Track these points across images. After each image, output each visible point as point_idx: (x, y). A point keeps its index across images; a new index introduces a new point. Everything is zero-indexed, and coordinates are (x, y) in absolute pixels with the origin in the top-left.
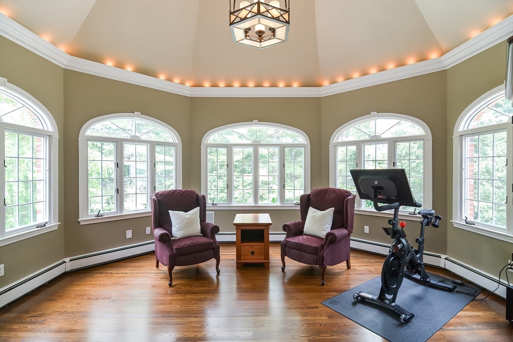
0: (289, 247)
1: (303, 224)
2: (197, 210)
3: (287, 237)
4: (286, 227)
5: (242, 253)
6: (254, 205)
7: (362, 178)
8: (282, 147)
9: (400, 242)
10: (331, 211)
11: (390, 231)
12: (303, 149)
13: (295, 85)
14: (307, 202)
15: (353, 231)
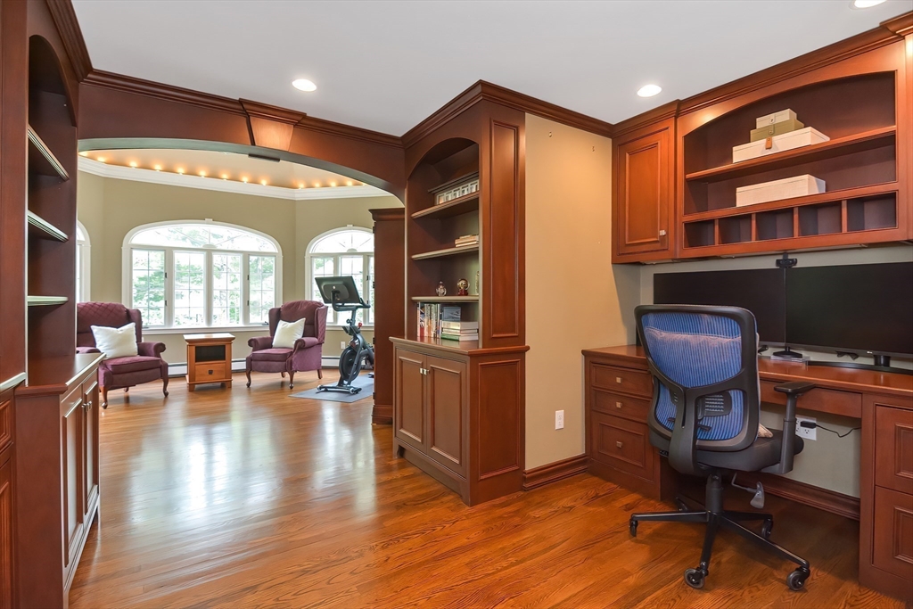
0: (255, 360)
1: (272, 339)
2: (132, 325)
3: (254, 350)
4: (253, 342)
5: (197, 373)
6: (206, 326)
7: (324, 284)
8: (246, 255)
9: (356, 338)
10: (301, 322)
11: (348, 329)
12: (273, 259)
13: (264, 182)
14: (276, 316)
15: (325, 341)
